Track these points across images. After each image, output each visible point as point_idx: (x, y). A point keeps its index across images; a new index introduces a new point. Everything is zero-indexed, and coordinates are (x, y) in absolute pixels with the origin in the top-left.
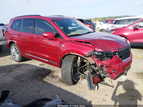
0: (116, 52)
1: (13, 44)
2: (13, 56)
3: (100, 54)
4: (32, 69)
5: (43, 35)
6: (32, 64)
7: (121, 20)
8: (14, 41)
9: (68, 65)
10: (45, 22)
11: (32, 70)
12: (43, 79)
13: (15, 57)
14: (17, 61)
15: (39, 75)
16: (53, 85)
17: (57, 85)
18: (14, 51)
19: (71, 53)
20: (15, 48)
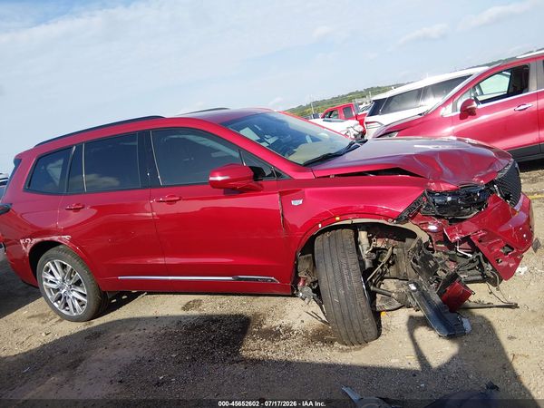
0: (493, 182)
1: (52, 251)
2: (55, 304)
3: (449, 199)
4: (163, 331)
5: (211, 179)
6: (151, 313)
7: (391, 98)
8: (56, 238)
9: (345, 266)
10: (191, 137)
11: (168, 336)
12: (237, 353)
13: (66, 305)
14: (77, 320)
15: (212, 342)
16: (298, 363)
17: (312, 359)
18: (59, 278)
19: (338, 221)
20: (64, 267)
